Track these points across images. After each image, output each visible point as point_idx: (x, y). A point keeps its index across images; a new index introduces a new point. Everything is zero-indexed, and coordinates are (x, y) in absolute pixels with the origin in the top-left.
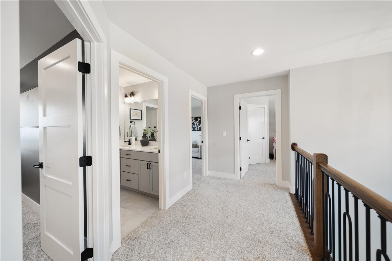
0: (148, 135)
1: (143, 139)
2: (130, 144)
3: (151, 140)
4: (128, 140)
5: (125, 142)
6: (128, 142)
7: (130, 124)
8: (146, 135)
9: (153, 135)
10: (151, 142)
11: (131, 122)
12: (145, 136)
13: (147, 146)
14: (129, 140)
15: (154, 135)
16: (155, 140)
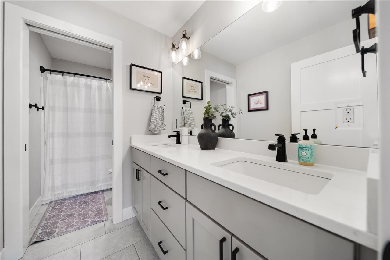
0: (217, 121)
1: (204, 131)
2: (178, 142)
3: (223, 135)
4: (175, 134)
5: (169, 137)
6: (175, 138)
7: (183, 105)
8: (211, 120)
9: (228, 121)
10: (223, 141)
11: (184, 102)
12: (208, 122)
13: (214, 149)
14: (178, 133)
15: (230, 122)
16: (231, 135)
